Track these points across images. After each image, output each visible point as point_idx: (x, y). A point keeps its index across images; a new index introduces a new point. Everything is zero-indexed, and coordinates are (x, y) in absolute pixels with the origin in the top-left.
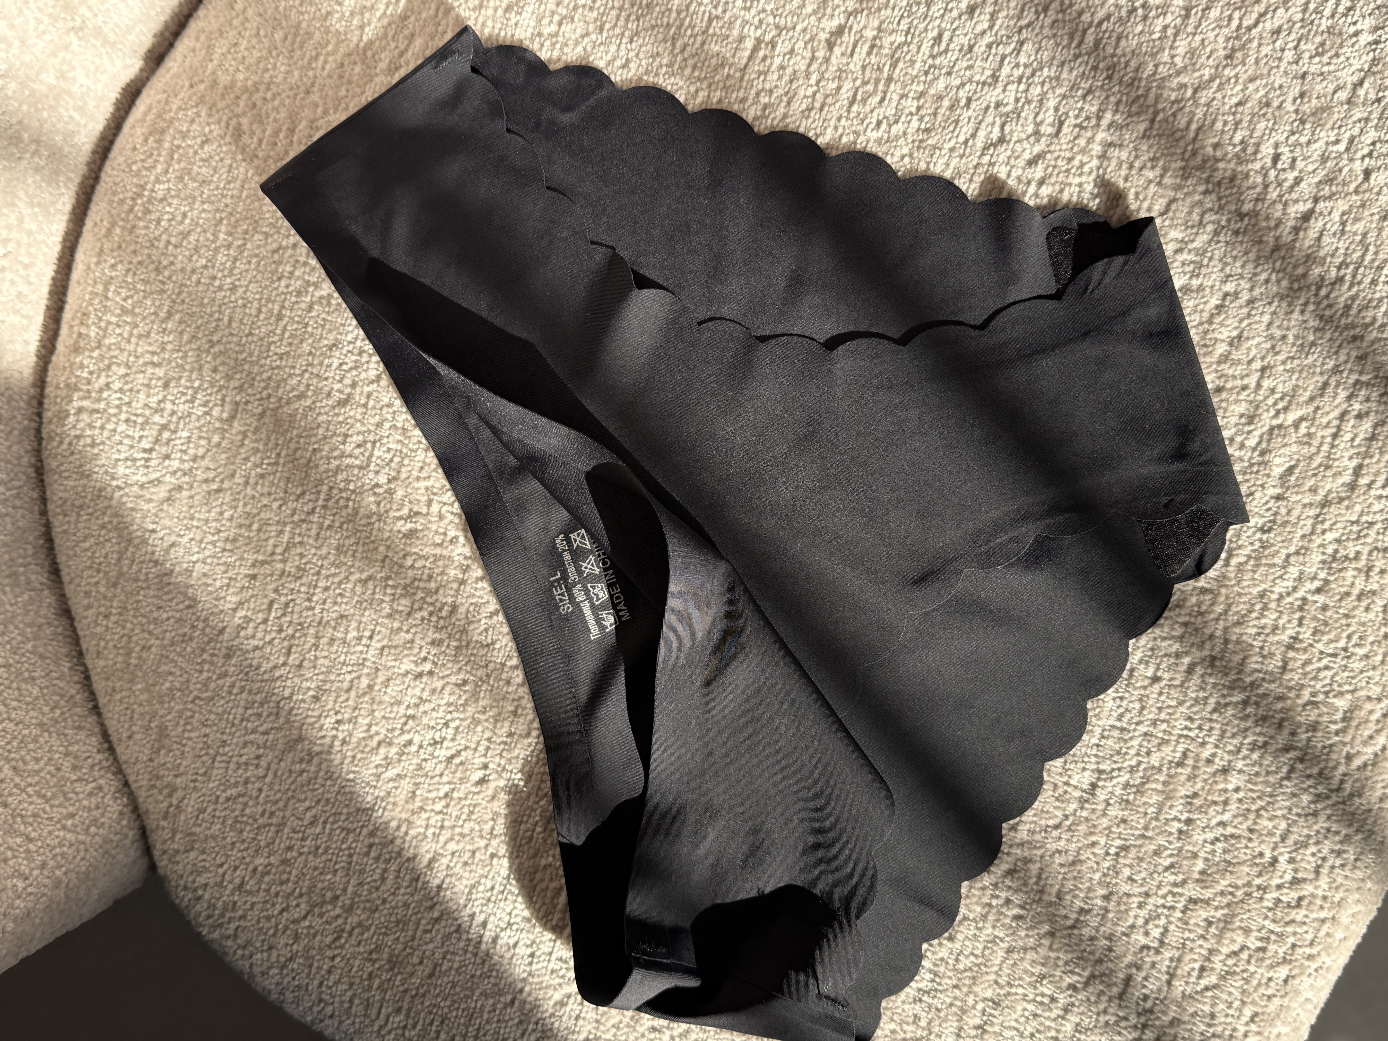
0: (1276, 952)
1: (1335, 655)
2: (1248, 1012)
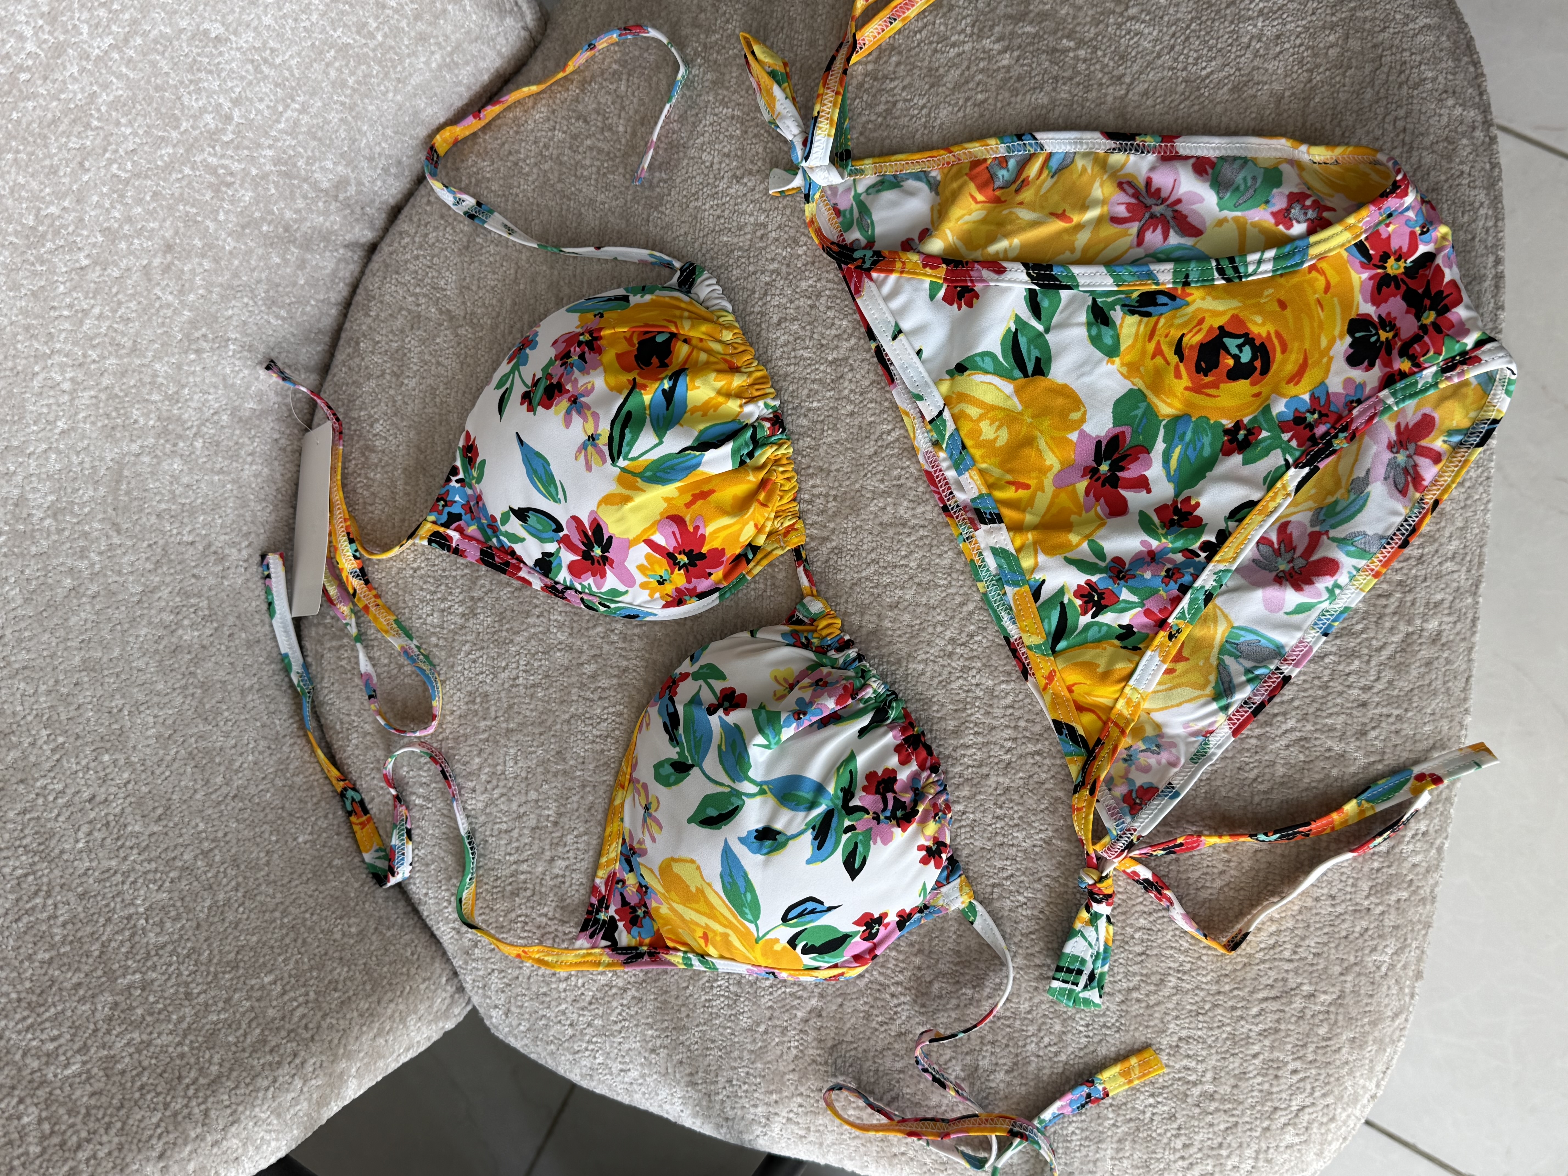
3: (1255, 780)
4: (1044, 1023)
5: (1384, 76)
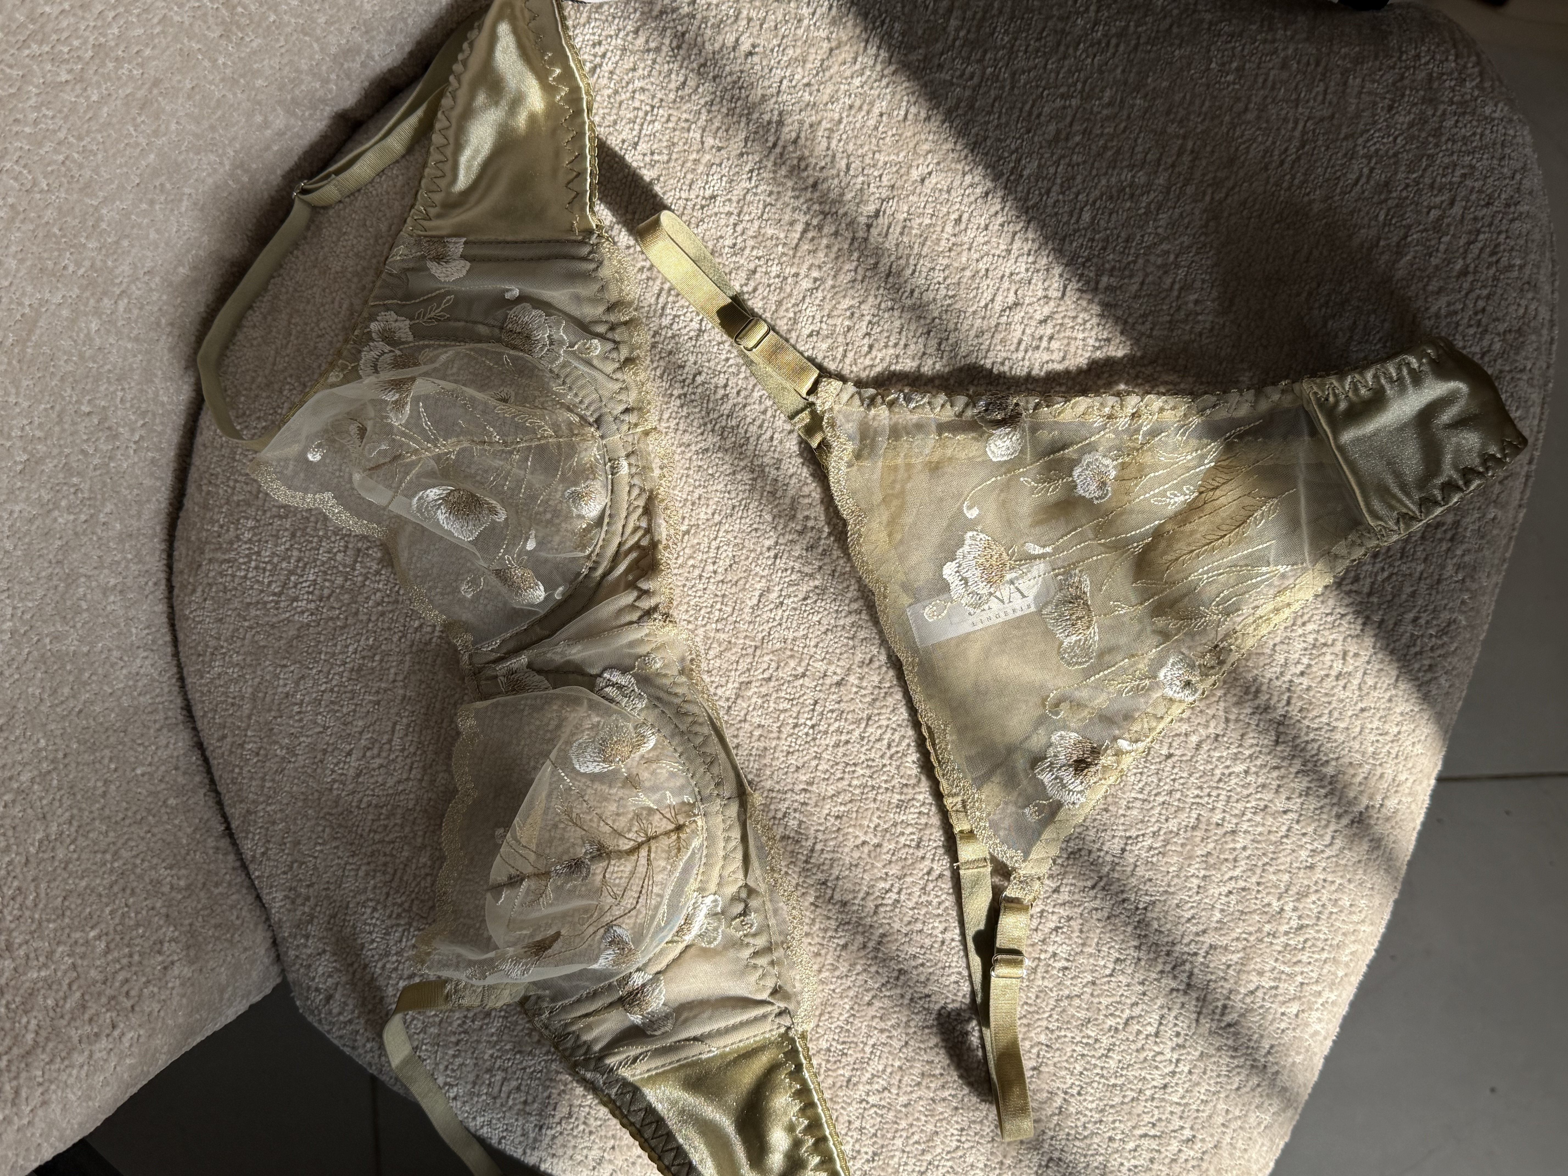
0: (1287, 990)
1: (1320, 729)
3: (1189, 920)
4: (918, 1119)
5: (1477, 251)
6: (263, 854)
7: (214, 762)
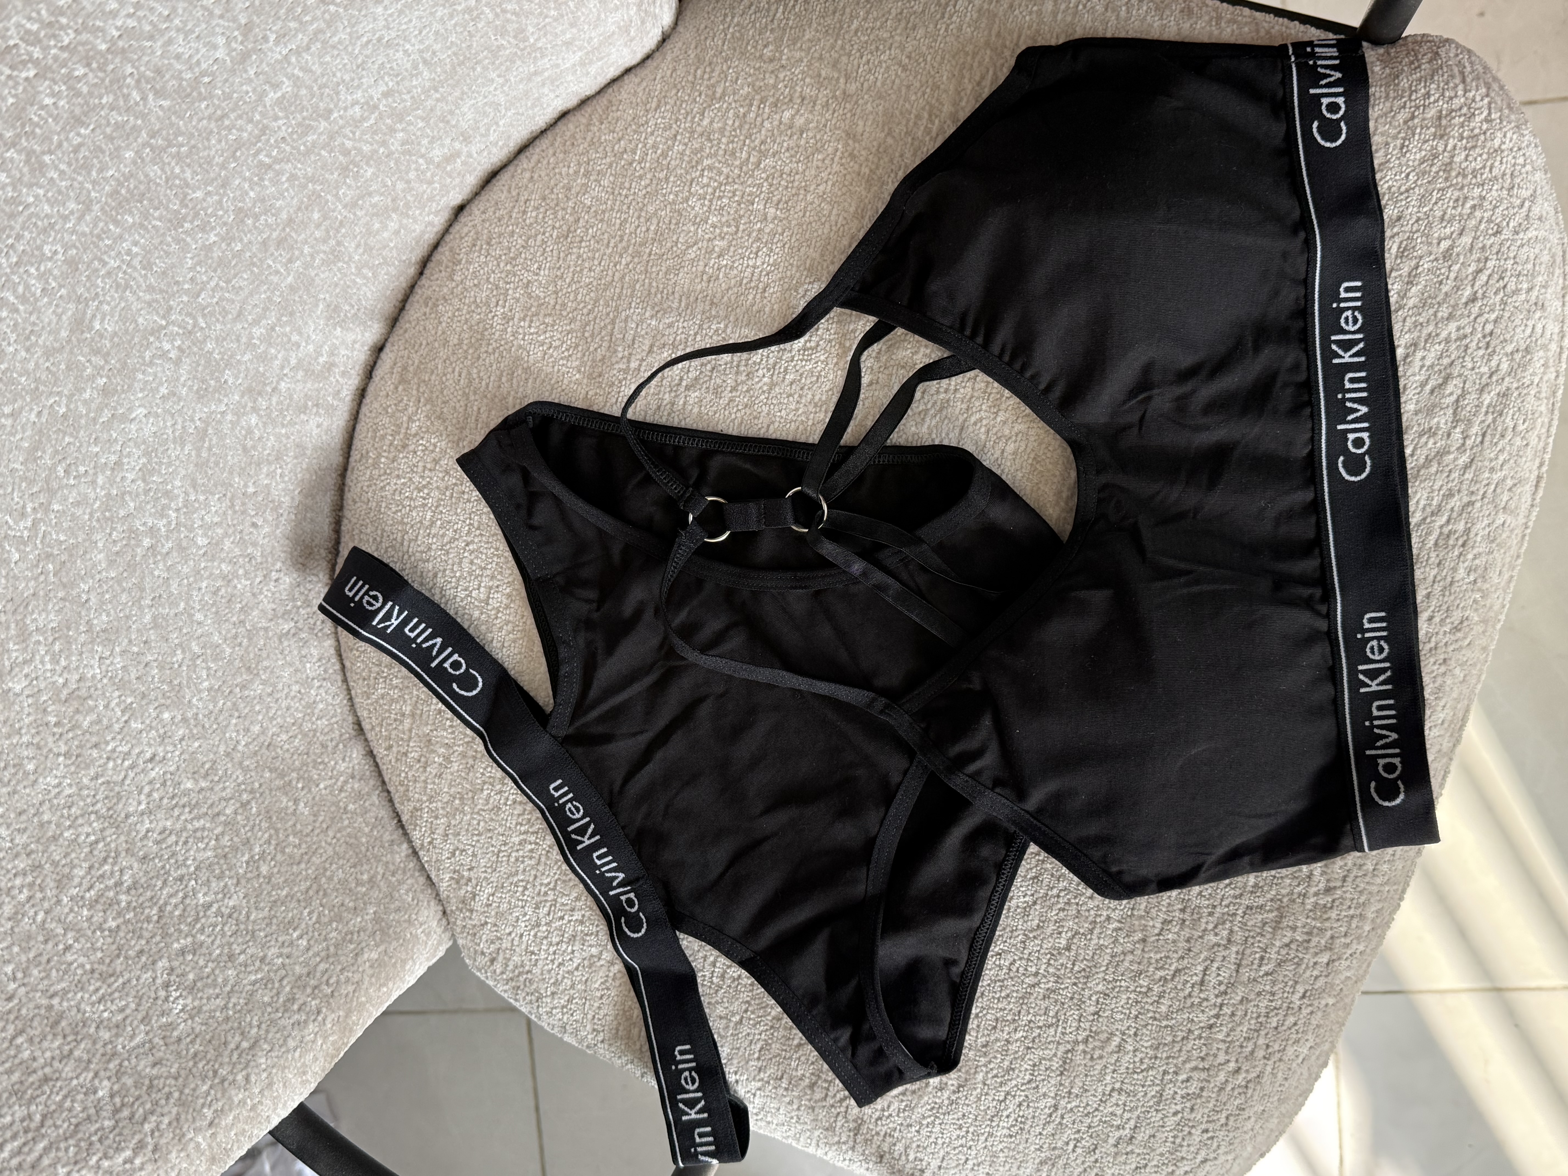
0: (1319, 942)
2: (1300, 989)
6: (430, 843)
7: (383, 768)
